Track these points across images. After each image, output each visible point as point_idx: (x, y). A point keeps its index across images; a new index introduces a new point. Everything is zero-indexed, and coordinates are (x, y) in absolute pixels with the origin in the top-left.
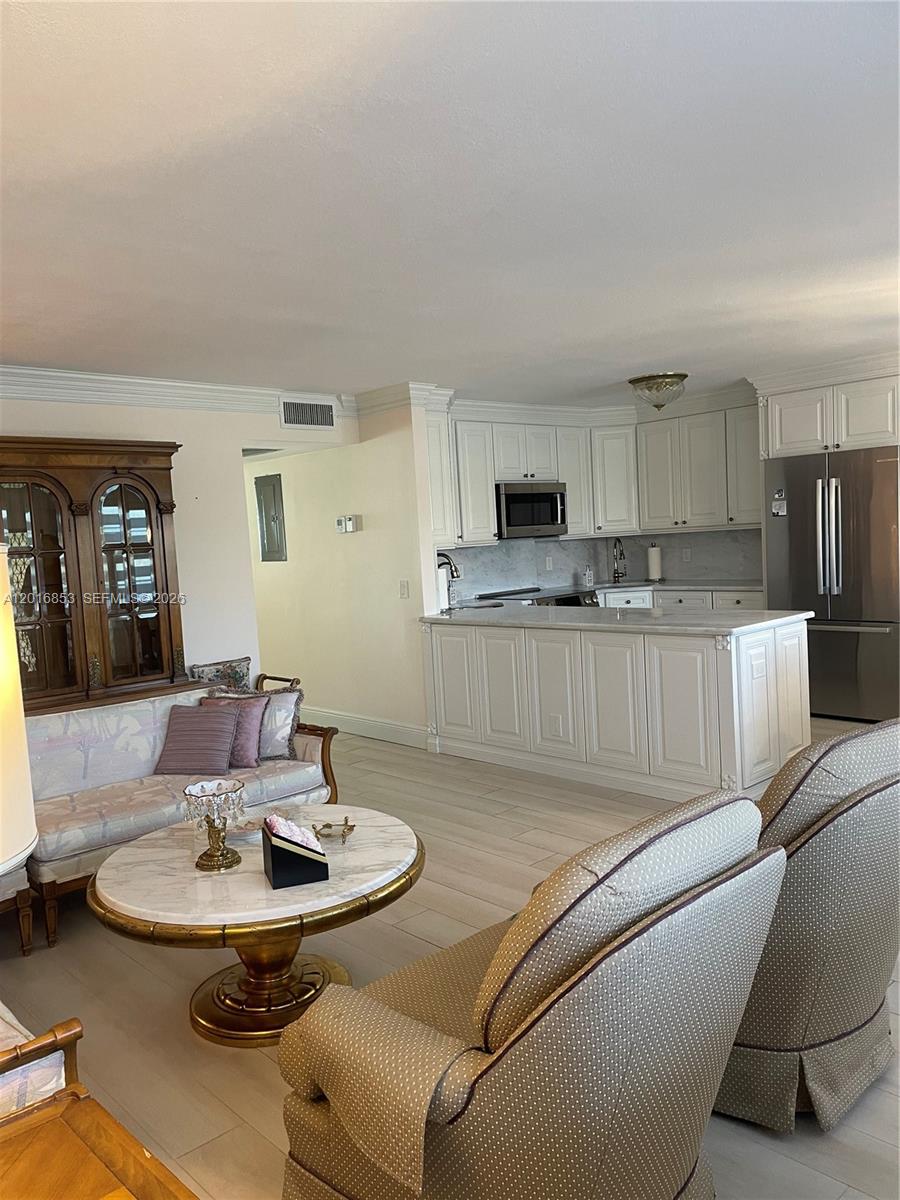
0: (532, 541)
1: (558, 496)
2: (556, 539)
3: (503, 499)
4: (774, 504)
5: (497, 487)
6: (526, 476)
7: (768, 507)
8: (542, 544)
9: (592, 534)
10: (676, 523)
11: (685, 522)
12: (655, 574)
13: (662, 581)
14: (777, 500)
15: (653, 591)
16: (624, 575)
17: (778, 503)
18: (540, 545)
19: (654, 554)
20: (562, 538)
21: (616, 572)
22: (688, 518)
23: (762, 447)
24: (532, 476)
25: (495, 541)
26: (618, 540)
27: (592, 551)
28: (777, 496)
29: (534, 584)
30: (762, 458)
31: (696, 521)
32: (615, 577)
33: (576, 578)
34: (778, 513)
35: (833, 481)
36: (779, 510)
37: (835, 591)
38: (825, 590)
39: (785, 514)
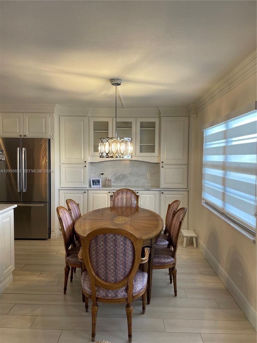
17: (1, 155)
28: (1, 153)
34: (1, 159)
35: (24, 149)
36: (2, 158)
37: (24, 191)
38: (20, 190)
39: (4, 160)
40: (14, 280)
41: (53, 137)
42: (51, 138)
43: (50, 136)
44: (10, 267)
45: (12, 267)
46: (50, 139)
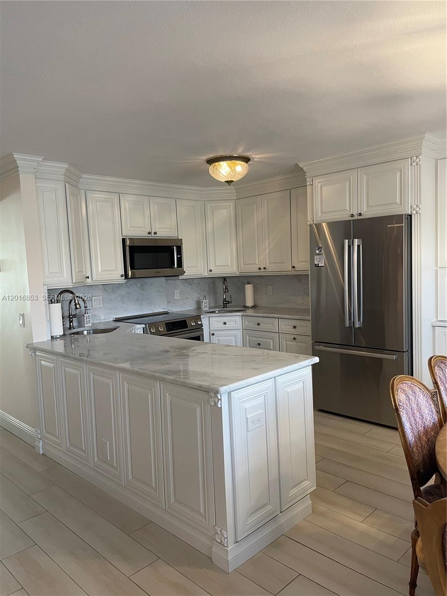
0: (163, 279)
1: (175, 248)
2: (177, 278)
3: (127, 248)
4: (316, 257)
5: (124, 240)
6: (149, 233)
7: (312, 259)
8: (171, 281)
9: (206, 274)
10: (260, 269)
11: (265, 268)
12: (249, 302)
13: (254, 307)
14: (318, 254)
15: (242, 316)
16: (229, 302)
17: (318, 257)
18: (169, 281)
19: (249, 289)
20: (181, 277)
21: (225, 300)
22: (267, 265)
23: (309, 216)
24: (155, 233)
25: (123, 280)
26: (225, 279)
27: (211, 285)
28: (317, 252)
29: (164, 309)
30: (309, 223)
31: (273, 268)
32: (224, 304)
33: (199, 304)
34: (318, 264)
35: (356, 241)
36: (319, 262)
37: (357, 325)
38: (349, 323)
39: (323, 265)
40: (314, 511)
41: (418, 209)
42: (414, 213)
43: (411, 208)
44: (306, 484)
45: (310, 485)
46: (411, 216)
